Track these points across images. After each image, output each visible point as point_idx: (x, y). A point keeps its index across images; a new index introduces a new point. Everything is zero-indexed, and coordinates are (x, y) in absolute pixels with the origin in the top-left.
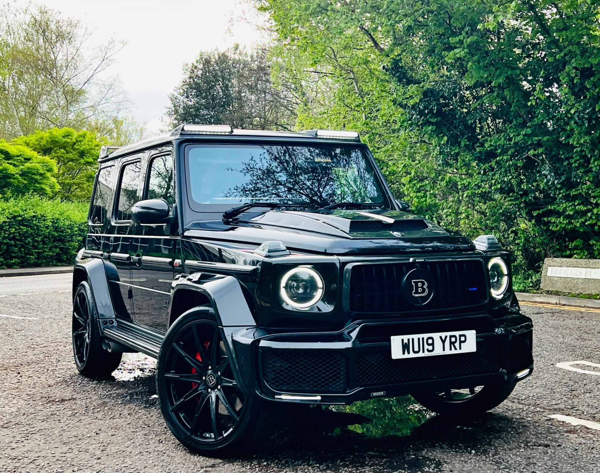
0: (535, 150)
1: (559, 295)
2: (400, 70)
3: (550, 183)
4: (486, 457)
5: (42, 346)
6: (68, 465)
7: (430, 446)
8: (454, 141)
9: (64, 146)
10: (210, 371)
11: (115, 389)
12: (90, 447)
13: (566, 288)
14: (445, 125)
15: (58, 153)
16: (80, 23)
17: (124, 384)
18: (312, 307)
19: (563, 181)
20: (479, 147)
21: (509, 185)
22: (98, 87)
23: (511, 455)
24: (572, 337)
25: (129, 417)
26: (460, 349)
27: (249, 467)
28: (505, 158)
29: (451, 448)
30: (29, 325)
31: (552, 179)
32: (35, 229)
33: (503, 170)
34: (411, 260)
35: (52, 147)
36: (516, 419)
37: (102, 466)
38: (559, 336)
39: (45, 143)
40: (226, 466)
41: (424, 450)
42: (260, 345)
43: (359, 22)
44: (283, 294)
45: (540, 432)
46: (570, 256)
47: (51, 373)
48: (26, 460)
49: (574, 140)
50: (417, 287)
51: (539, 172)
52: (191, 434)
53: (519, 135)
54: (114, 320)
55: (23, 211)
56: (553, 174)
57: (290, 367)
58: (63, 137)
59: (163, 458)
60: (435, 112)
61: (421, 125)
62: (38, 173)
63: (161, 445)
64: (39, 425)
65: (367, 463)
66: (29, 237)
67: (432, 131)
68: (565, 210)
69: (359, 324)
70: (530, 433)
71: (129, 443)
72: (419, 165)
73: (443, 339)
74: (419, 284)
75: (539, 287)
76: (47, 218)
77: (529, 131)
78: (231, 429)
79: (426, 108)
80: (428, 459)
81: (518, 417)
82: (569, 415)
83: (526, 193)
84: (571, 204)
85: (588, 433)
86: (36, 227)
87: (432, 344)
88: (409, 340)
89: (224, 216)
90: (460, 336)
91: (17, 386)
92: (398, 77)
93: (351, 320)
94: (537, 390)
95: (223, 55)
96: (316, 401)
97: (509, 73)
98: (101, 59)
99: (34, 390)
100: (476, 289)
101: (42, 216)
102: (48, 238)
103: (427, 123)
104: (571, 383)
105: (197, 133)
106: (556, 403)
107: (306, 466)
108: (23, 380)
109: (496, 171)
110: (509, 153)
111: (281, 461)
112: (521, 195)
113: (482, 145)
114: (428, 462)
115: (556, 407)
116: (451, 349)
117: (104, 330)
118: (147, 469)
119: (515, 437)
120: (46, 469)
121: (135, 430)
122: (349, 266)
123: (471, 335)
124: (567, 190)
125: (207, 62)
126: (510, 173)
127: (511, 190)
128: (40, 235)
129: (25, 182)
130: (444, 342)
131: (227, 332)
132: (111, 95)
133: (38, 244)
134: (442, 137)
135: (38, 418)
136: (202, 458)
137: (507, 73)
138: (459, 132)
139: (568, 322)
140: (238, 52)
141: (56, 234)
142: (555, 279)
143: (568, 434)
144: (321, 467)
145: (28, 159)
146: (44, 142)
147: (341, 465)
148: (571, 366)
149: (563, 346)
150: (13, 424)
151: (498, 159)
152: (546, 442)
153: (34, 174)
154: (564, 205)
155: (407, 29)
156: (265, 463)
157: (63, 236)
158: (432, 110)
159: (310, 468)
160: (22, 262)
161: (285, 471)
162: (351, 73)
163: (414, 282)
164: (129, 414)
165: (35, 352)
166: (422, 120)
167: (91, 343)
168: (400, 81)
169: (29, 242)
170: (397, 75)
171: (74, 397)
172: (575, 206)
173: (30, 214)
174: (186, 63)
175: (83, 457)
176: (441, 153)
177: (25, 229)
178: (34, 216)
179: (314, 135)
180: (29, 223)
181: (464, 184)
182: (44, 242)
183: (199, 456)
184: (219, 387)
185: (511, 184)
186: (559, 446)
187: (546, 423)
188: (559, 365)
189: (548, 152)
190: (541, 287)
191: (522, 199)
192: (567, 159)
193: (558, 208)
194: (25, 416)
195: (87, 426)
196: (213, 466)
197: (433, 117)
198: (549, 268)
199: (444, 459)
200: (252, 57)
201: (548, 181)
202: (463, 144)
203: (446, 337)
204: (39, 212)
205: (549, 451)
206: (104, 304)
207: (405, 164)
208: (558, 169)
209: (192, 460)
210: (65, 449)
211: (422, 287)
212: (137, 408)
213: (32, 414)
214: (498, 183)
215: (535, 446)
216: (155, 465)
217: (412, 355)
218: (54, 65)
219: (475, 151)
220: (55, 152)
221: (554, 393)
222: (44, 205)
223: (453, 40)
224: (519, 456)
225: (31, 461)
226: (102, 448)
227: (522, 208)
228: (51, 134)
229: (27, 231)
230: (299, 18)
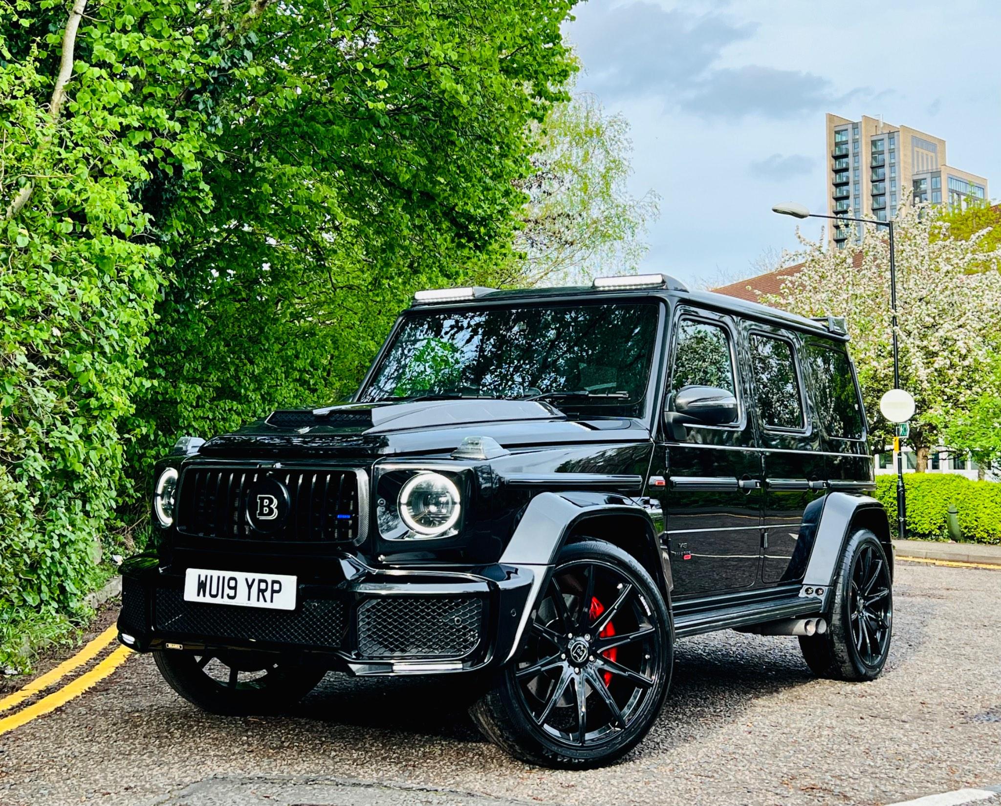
26: (272, 601)
50: (262, 506)
73: (250, 583)
74: (266, 501)
87: (235, 588)
88: (206, 577)
90: (274, 582)
116: (258, 600)
123: (289, 583)
130: (250, 587)
163: (260, 498)
203: (254, 580)
211: (268, 506)
217: (208, 599)
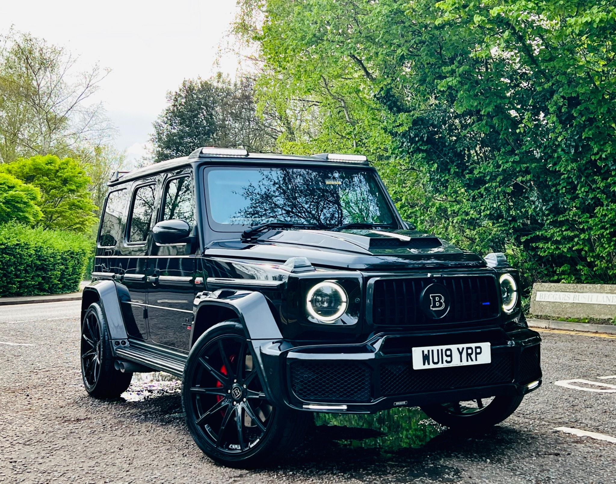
0: (523, 177)
1: (549, 319)
2: (391, 98)
3: (538, 209)
4: (501, 465)
5: (44, 370)
6: (99, 477)
7: (446, 456)
8: (444, 168)
9: (46, 173)
10: (235, 385)
11: (128, 409)
12: (116, 461)
13: (554, 312)
14: (435, 153)
15: (41, 181)
16: (64, 50)
17: (135, 405)
18: (336, 320)
19: (551, 207)
20: (468, 173)
21: (498, 211)
22: (82, 115)
23: (525, 463)
24: (566, 358)
25: (148, 433)
26: (476, 360)
27: (275, 477)
28: (494, 184)
29: (467, 457)
30: (26, 351)
31: (539, 205)
32: (18, 258)
33: (492, 196)
34: (429, 275)
35: (35, 174)
36: (524, 431)
37: (133, 478)
38: (554, 357)
39: (28, 170)
40: (253, 476)
41: (441, 460)
42: (288, 357)
43: (355, 51)
44: (309, 307)
45: (548, 442)
46: (558, 281)
47: (61, 395)
48: (56, 474)
49: (561, 167)
50: (435, 302)
51: (527, 198)
52: (217, 446)
53: (507, 162)
54: (126, 341)
55: (6, 239)
56: (541, 201)
57: (317, 377)
58: (46, 164)
59: (190, 470)
60: (425, 139)
61: (411, 152)
62: (22, 201)
63: (186, 458)
64: (61, 443)
65: (388, 471)
66: (11, 266)
67: (422, 158)
68: (553, 235)
69: (382, 336)
70: (539, 443)
71: (154, 457)
72: (410, 192)
73: (461, 351)
74: (437, 298)
75: (529, 311)
76: (30, 246)
77: (517, 158)
78: (258, 440)
79: (416, 135)
80: (446, 467)
81: (526, 430)
82: (573, 427)
83: (514, 219)
84: (558, 230)
85: (594, 443)
86: (18, 256)
87: (451, 356)
89: (242, 235)
90: (476, 348)
91: (29, 407)
92: (389, 106)
93: (373, 333)
94: (540, 406)
95: (206, 83)
96: (342, 410)
97: (499, 102)
98: (85, 85)
99: (47, 411)
100: (489, 303)
101: (26, 244)
102: (31, 266)
103: (418, 150)
104: (571, 399)
105: (215, 155)
106: (560, 417)
107: (330, 475)
108: (34, 401)
109: (485, 197)
110: (498, 180)
111: (306, 471)
112: (510, 221)
113: (471, 172)
114: (447, 470)
115: (560, 420)
116: (467, 361)
117: (116, 350)
118: (177, 480)
119: (525, 447)
120: (78, 481)
121: (157, 446)
122: (372, 281)
123: (486, 347)
124: (554, 216)
125: (190, 90)
126: (499, 199)
127: (500, 216)
128: (22, 264)
129: (9, 210)
130: (461, 353)
131: (256, 345)
132: (94, 122)
133: (21, 273)
134: (432, 164)
135: (59, 436)
136: (228, 470)
137: (496, 102)
138: (449, 159)
139: (560, 344)
140: (221, 80)
141: (39, 263)
142: (544, 303)
143: (575, 444)
144: (345, 475)
145: (11, 188)
146: (26, 170)
147: (364, 474)
148: (569, 384)
149: (559, 366)
150: (35, 441)
151: (487, 185)
152: (556, 452)
153: (18, 202)
154: (552, 231)
155: (400, 59)
156: (291, 473)
157: (46, 265)
158: (422, 137)
159: (335, 477)
160: (4, 292)
161: (311, 479)
162: (342, 102)
163: (432, 296)
164: (147, 431)
165: (39, 376)
166: (413, 148)
167: (103, 364)
168: (391, 109)
169: (12, 271)
170: (388, 103)
171: (89, 417)
172: (562, 231)
173: (13, 243)
174: (169, 91)
175: (112, 470)
176: (431, 180)
177: (7, 257)
178: (17, 245)
179: (325, 158)
180: (13, 251)
181: (454, 210)
182: (26, 271)
183: (225, 467)
184: (245, 400)
185: (500, 211)
186: (569, 454)
187: (553, 435)
188: (557, 383)
189: (536, 178)
190: (530, 312)
191: (511, 225)
192: (554, 185)
193: (546, 234)
194: (45, 434)
195: (109, 442)
196: (241, 476)
197: (424, 144)
198: (538, 293)
199: (461, 467)
200: (235, 85)
201: (536, 207)
202: (452, 171)
203: (463, 348)
204: (22, 241)
205: (560, 459)
206: (116, 325)
207: (396, 191)
208: (546, 195)
209: (219, 471)
210: (92, 463)
211: (439, 301)
212: (154, 426)
213: (50, 432)
214: (488, 209)
215: (545, 454)
216: (184, 477)
217: (432, 366)
218: (37, 93)
219: (465, 177)
220: (38, 180)
221: (557, 408)
222: (27, 233)
223: (445, 69)
224: (532, 463)
225: (61, 474)
226: (128, 462)
227: (511, 233)
228: (34, 162)
229: (10, 260)
230: (295, 47)
